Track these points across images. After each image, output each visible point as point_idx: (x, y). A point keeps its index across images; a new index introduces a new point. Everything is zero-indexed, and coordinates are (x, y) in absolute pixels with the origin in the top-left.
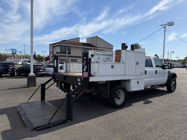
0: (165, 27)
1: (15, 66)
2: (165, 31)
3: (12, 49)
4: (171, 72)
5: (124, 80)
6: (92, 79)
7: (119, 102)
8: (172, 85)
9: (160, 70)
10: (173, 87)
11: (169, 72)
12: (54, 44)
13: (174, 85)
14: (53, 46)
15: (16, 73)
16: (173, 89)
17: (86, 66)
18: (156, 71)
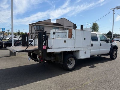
0: (113, 11)
1: (3, 41)
2: (114, 13)
3: (2, 28)
4: (113, 45)
5: (75, 51)
6: (49, 51)
7: (70, 67)
8: (114, 54)
9: (104, 43)
10: (114, 55)
11: (111, 45)
12: (32, 24)
13: (115, 54)
14: (32, 26)
15: (3, 46)
16: (114, 57)
17: (44, 42)
18: (101, 44)
